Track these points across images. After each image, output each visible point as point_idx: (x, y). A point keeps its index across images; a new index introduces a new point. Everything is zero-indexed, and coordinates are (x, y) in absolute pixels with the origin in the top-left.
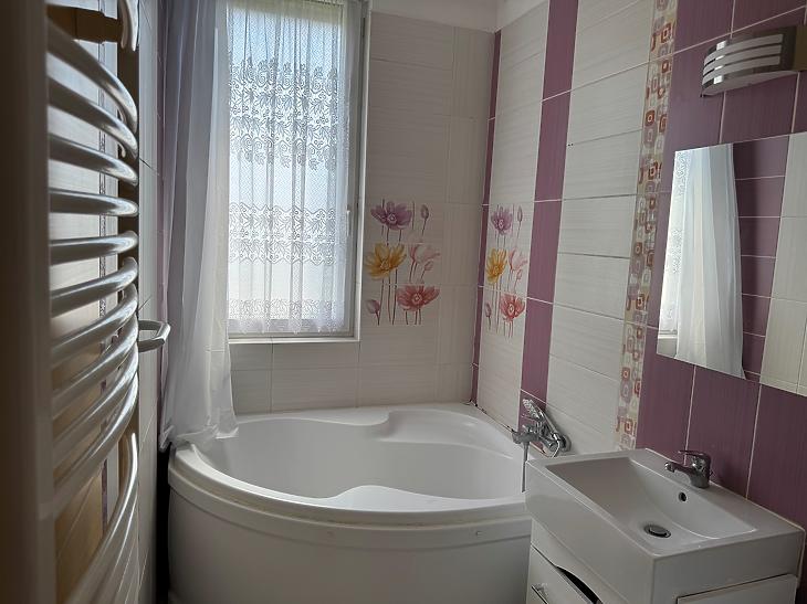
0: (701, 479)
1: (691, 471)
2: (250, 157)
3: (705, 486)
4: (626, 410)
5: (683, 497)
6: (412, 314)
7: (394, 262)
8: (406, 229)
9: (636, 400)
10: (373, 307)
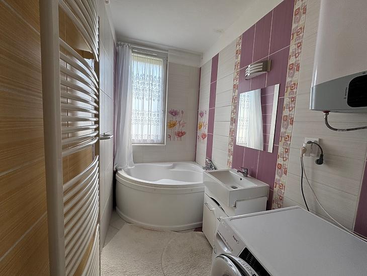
0: (246, 175)
1: (243, 173)
2: (138, 98)
3: (247, 177)
4: (229, 160)
5: (241, 179)
6: (179, 138)
7: (174, 125)
8: (177, 116)
9: (231, 156)
10: (169, 136)
